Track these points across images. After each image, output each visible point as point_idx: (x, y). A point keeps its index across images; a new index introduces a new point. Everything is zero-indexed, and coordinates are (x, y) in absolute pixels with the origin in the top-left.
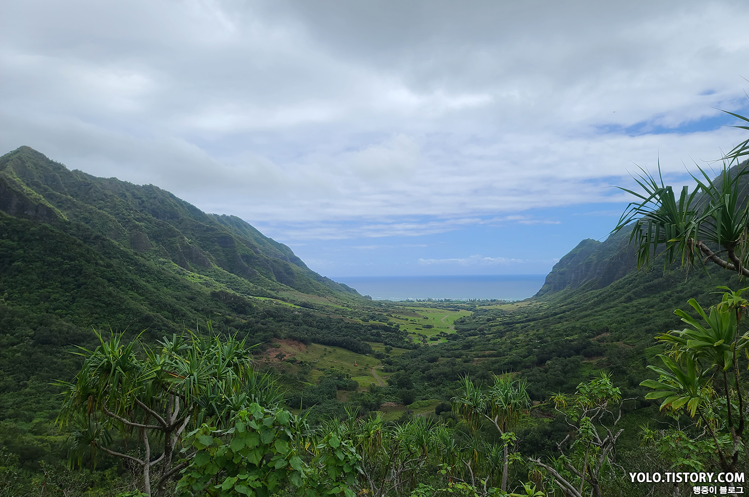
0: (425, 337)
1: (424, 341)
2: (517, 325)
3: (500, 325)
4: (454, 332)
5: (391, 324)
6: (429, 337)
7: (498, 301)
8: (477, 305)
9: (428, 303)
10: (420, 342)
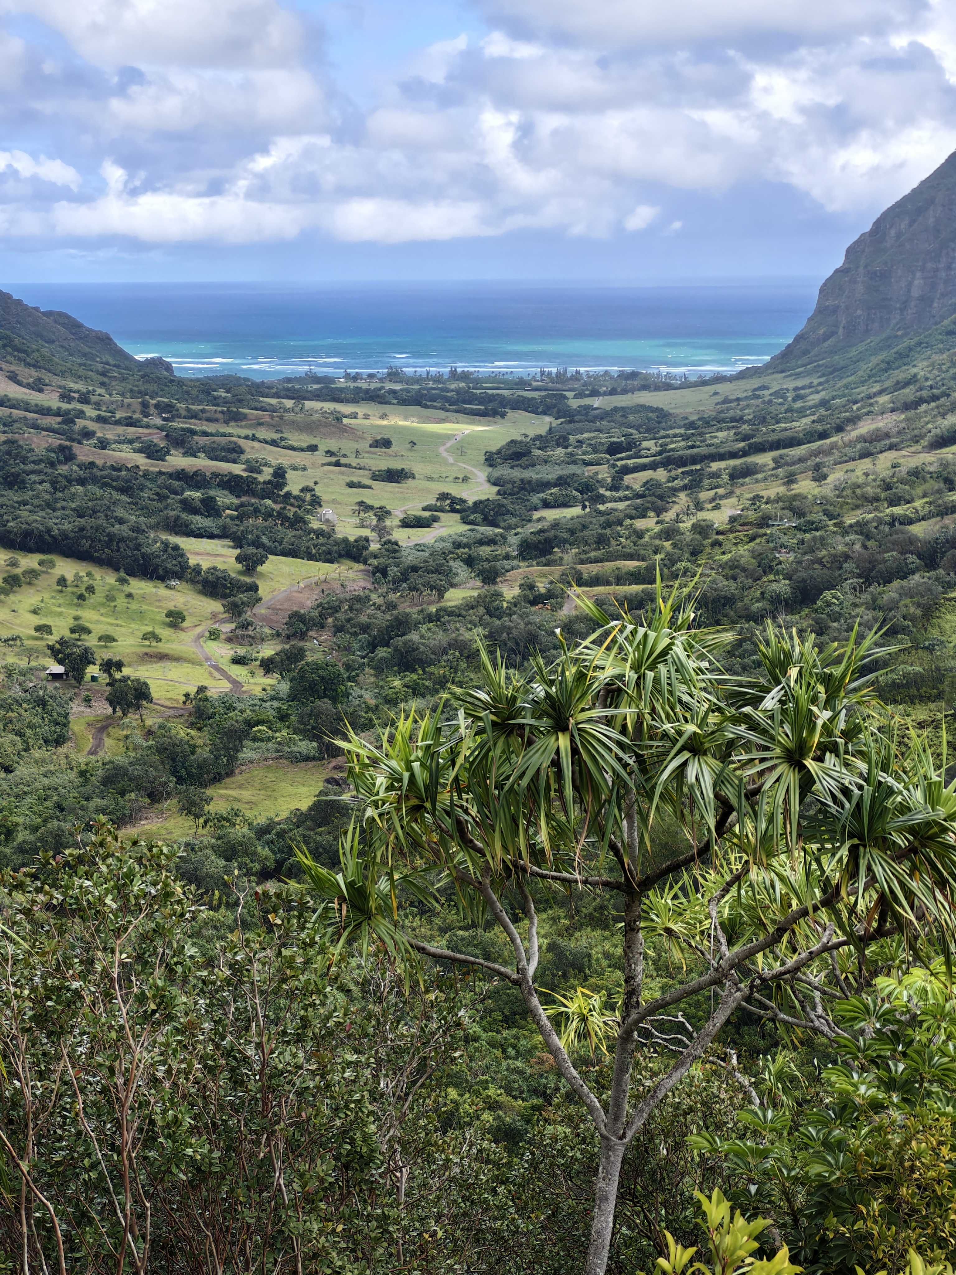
0: (383, 513)
1: (381, 530)
2: (715, 466)
3: (653, 466)
4: (488, 492)
5: (254, 468)
6: (398, 515)
7: (646, 377)
8: (570, 394)
9: (389, 386)
10: (366, 532)
